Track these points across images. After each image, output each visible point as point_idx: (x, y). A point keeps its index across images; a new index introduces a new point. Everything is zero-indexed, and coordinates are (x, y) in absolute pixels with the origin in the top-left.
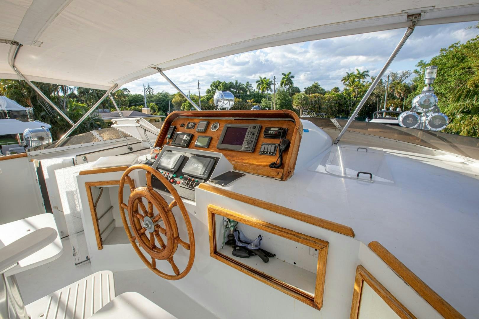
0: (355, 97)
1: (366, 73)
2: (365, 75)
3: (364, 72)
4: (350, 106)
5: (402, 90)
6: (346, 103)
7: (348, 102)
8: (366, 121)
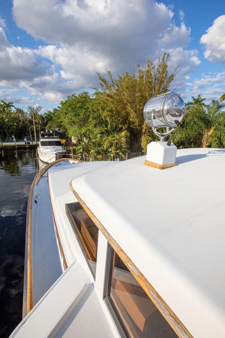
0: (8, 122)
1: (11, 104)
2: (11, 106)
3: (10, 103)
4: (6, 129)
5: (40, 119)
6: (2, 126)
7: (4, 126)
8: (25, 140)
